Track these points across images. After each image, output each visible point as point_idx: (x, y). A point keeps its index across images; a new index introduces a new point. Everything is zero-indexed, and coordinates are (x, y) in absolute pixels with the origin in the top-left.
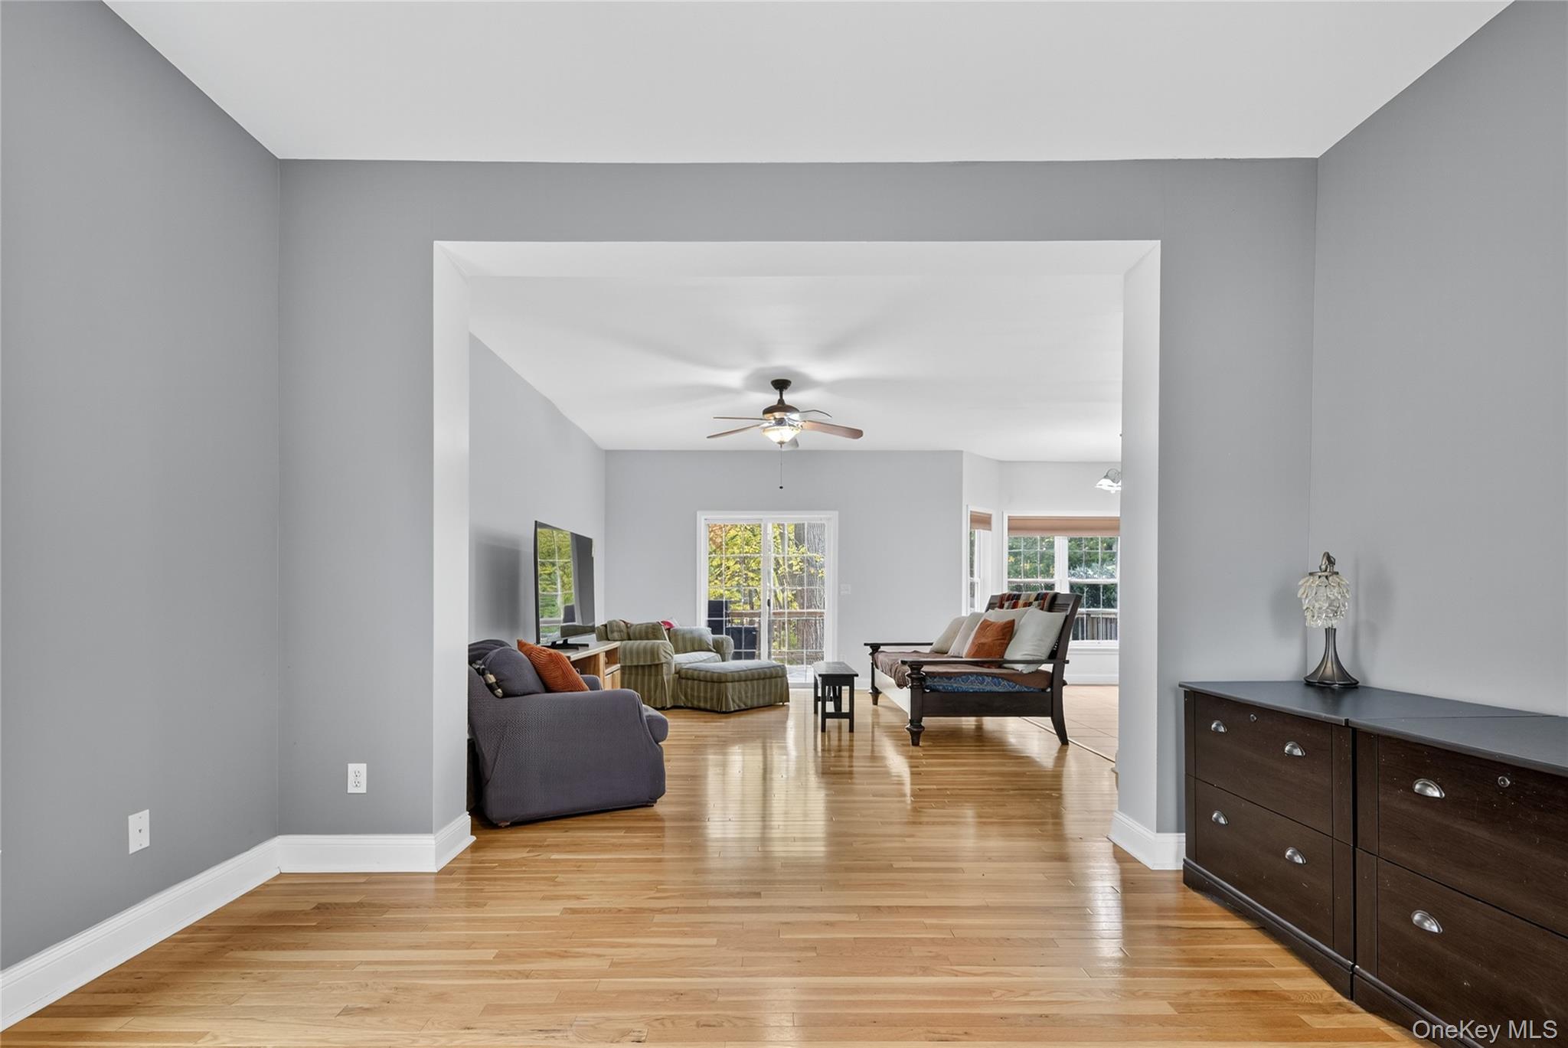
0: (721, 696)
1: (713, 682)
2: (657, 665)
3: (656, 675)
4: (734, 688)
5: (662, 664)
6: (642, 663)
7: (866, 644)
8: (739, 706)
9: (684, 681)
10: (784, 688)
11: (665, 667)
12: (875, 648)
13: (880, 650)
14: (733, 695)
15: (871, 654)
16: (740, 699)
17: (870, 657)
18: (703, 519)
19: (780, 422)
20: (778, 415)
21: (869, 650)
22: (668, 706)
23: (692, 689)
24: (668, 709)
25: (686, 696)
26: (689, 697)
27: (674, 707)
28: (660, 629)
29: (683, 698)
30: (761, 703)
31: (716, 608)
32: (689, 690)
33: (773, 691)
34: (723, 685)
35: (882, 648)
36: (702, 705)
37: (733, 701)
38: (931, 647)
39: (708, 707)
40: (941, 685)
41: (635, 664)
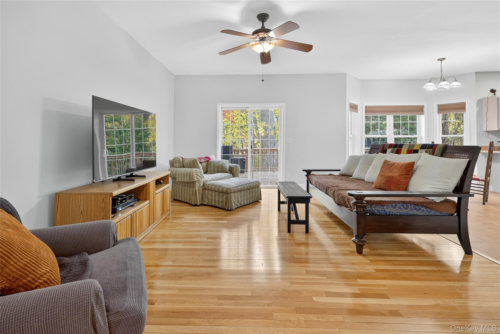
0: (228, 200)
1: (223, 193)
2: (193, 182)
3: (193, 187)
4: (235, 196)
5: (195, 181)
6: (185, 181)
7: (304, 170)
8: (237, 205)
9: (207, 191)
10: (259, 193)
11: (197, 184)
12: (309, 172)
13: (311, 174)
14: (235, 200)
15: (306, 175)
16: (238, 202)
17: (306, 178)
18: (219, 106)
19: (263, 39)
20: (261, 35)
21: (305, 173)
22: (198, 204)
23: (212, 196)
24: (199, 206)
25: (208, 200)
26: (210, 200)
27: (202, 205)
28: (196, 163)
29: (206, 200)
30: (248, 202)
31: (226, 150)
32: (210, 197)
33: (254, 195)
34: (229, 194)
35: (312, 173)
36: (217, 205)
37: (235, 203)
38: (339, 172)
39: (220, 206)
40: (377, 209)
41: (183, 181)
